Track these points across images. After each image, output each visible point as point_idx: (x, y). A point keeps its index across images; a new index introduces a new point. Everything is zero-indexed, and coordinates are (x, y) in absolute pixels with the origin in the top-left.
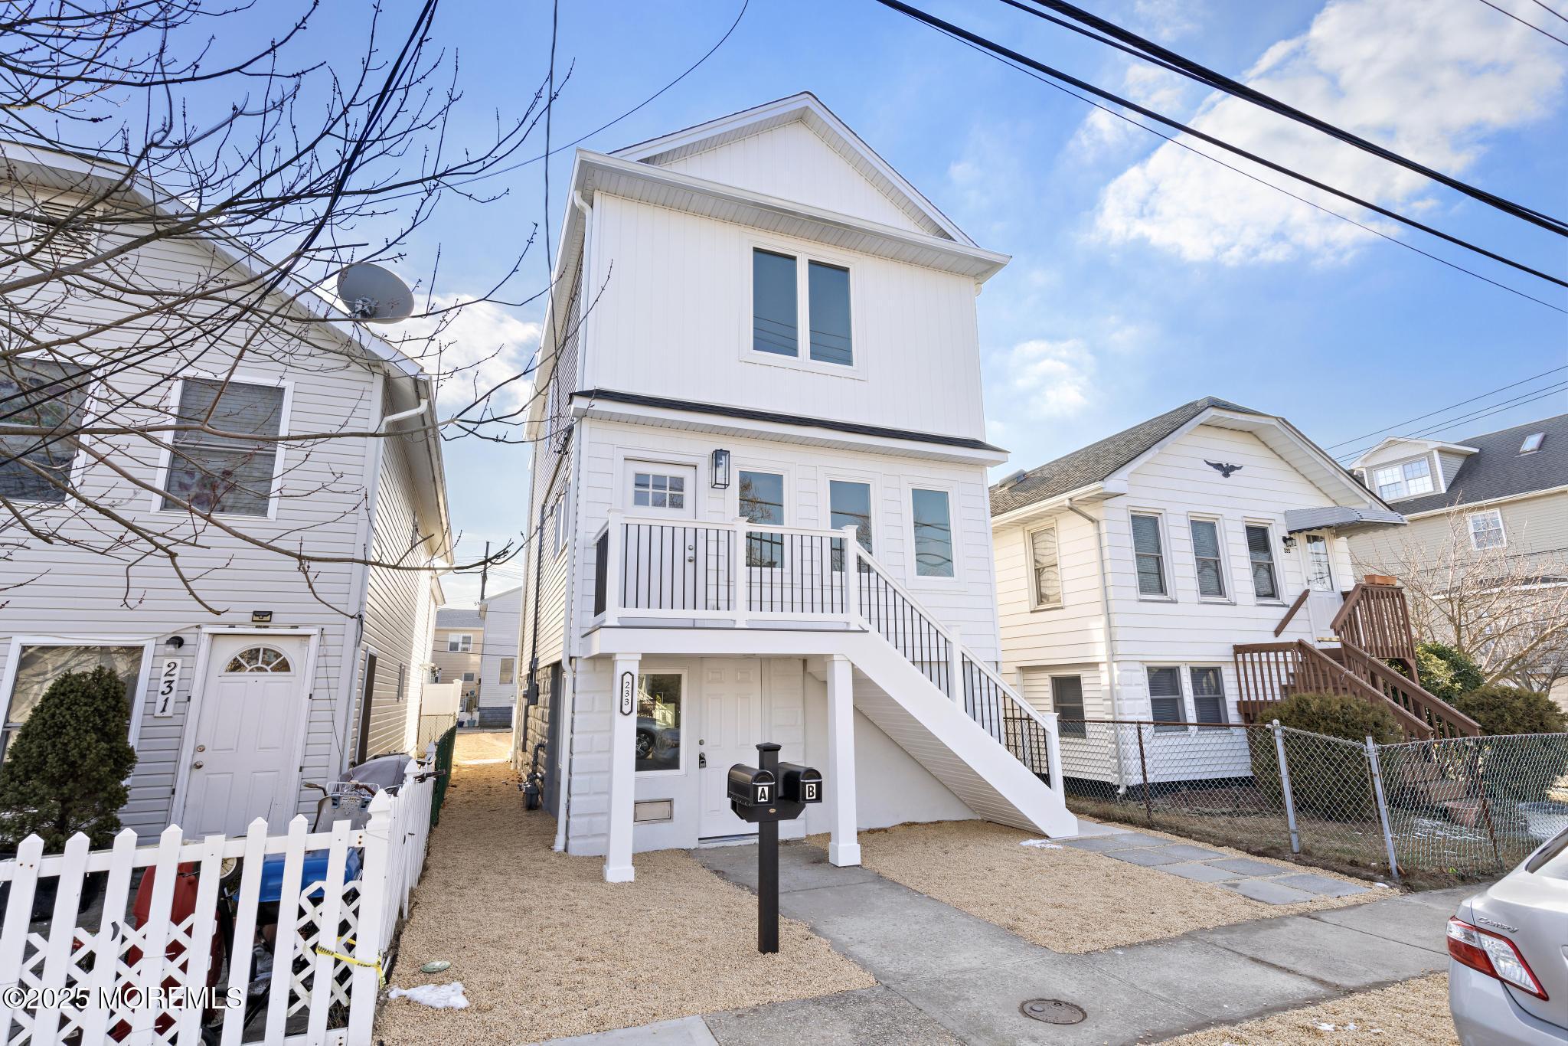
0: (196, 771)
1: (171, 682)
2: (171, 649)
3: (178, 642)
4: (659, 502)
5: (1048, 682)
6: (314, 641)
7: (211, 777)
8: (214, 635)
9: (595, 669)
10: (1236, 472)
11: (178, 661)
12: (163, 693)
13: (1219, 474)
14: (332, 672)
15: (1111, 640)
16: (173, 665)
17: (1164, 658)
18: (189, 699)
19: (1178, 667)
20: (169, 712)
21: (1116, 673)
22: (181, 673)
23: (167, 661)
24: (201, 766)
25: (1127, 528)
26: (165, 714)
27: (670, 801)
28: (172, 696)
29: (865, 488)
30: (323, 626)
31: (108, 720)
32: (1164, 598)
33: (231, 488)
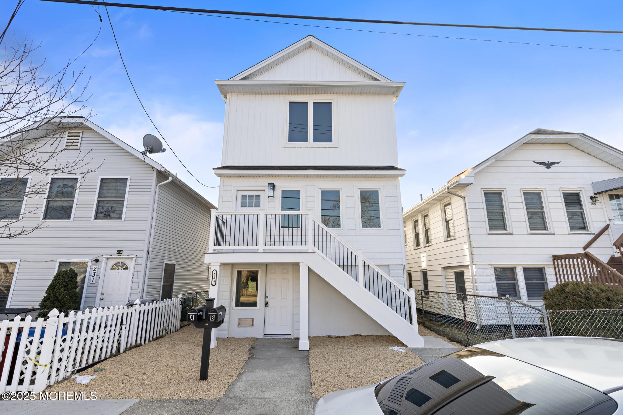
0: (101, 301)
1: (95, 273)
2: (94, 263)
3: (97, 261)
4: (251, 205)
5: (453, 274)
6: (134, 259)
7: (105, 302)
8: (108, 258)
9: (224, 269)
10: (555, 165)
11: (97, 266)
12: (93, 276)
13: (543, 167)
14: (139, 270)
15: (472, 254)
16: (95, 268)
17: (505, 261)
18: (99, 278)
19: (515, 267)
20: (94, 282)
21: (475, 270)
22: (98, 270)
23: (94, 266)
24: (103, 299)
25: (482, 200)
26: (93, 283)
27: (252, 319)
28: (95, 277)
29: (338, 192)
30: (137, 255)
31: (69, 284)
32: (506, 232)
33: (114, 212)
